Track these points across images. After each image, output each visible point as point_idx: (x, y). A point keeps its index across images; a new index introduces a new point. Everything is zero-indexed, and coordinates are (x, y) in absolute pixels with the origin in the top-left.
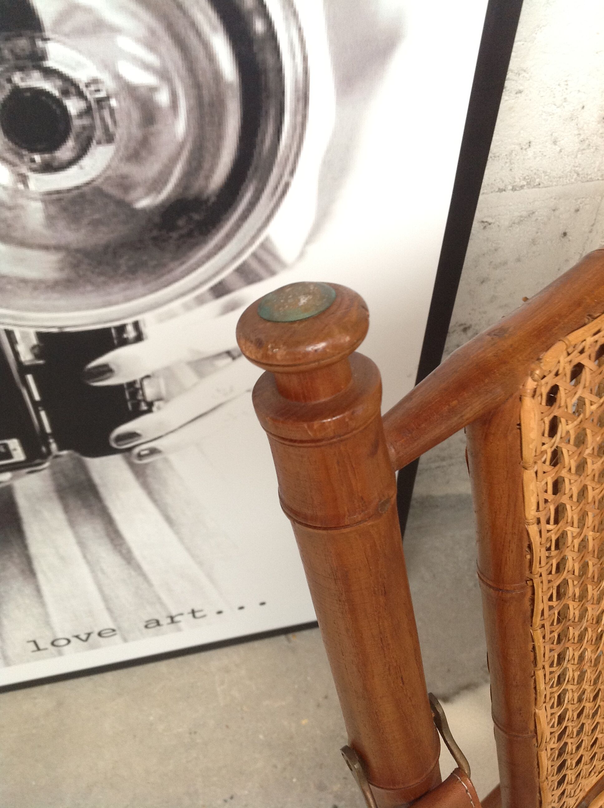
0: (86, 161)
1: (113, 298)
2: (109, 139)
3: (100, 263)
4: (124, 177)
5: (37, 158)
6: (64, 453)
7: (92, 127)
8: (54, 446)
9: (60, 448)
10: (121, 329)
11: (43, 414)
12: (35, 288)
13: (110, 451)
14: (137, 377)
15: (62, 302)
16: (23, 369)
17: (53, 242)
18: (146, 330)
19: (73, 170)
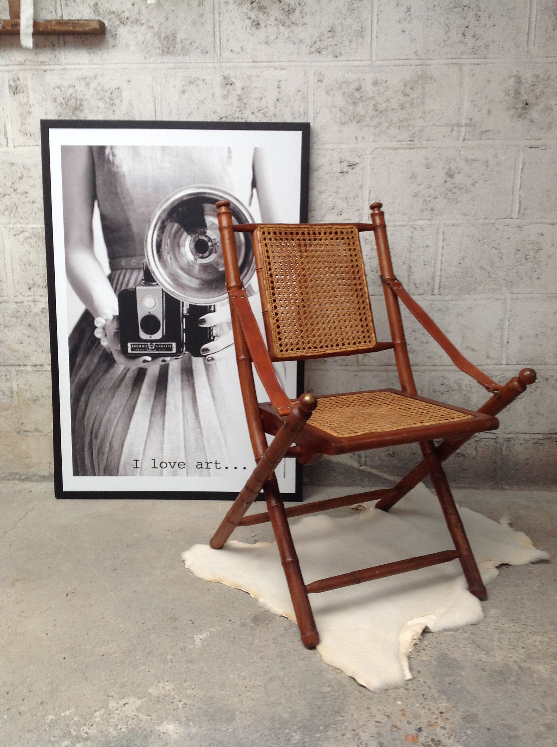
0: (210, 257)
1: (210, 296)
2: (216, 252)
3: (208, 285)
4: (218, 262)
5: (200, 255)
6: (187, 352)
7: (213, 249)
8: (184, 349)
9: (186, 351)
10: (210, 307)
11: (184, 334)
12: (192, 290)
13: (200, 356)
14: (212, 325)
15: (197, 295)
16: (184, 316)
17: (199, 277)
18: (217, 308)
19: (207, 259)
